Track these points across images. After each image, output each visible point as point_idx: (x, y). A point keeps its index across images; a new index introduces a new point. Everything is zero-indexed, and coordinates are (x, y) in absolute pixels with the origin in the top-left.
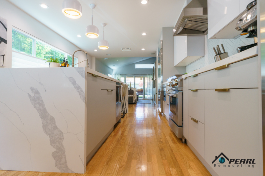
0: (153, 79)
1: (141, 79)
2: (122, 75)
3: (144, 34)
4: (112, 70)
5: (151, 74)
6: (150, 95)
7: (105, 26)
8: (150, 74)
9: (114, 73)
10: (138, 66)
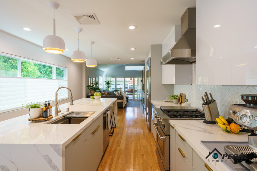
0: (142, 81)
1: (131, 80)
2: (112, 76)
3: (133, 49)
4: (103, 72)
5: (141, 76)
6: (139, 95)
7: (93, 44)
8: (139, 76)
9: (104, 74)
10: (128, 68)
